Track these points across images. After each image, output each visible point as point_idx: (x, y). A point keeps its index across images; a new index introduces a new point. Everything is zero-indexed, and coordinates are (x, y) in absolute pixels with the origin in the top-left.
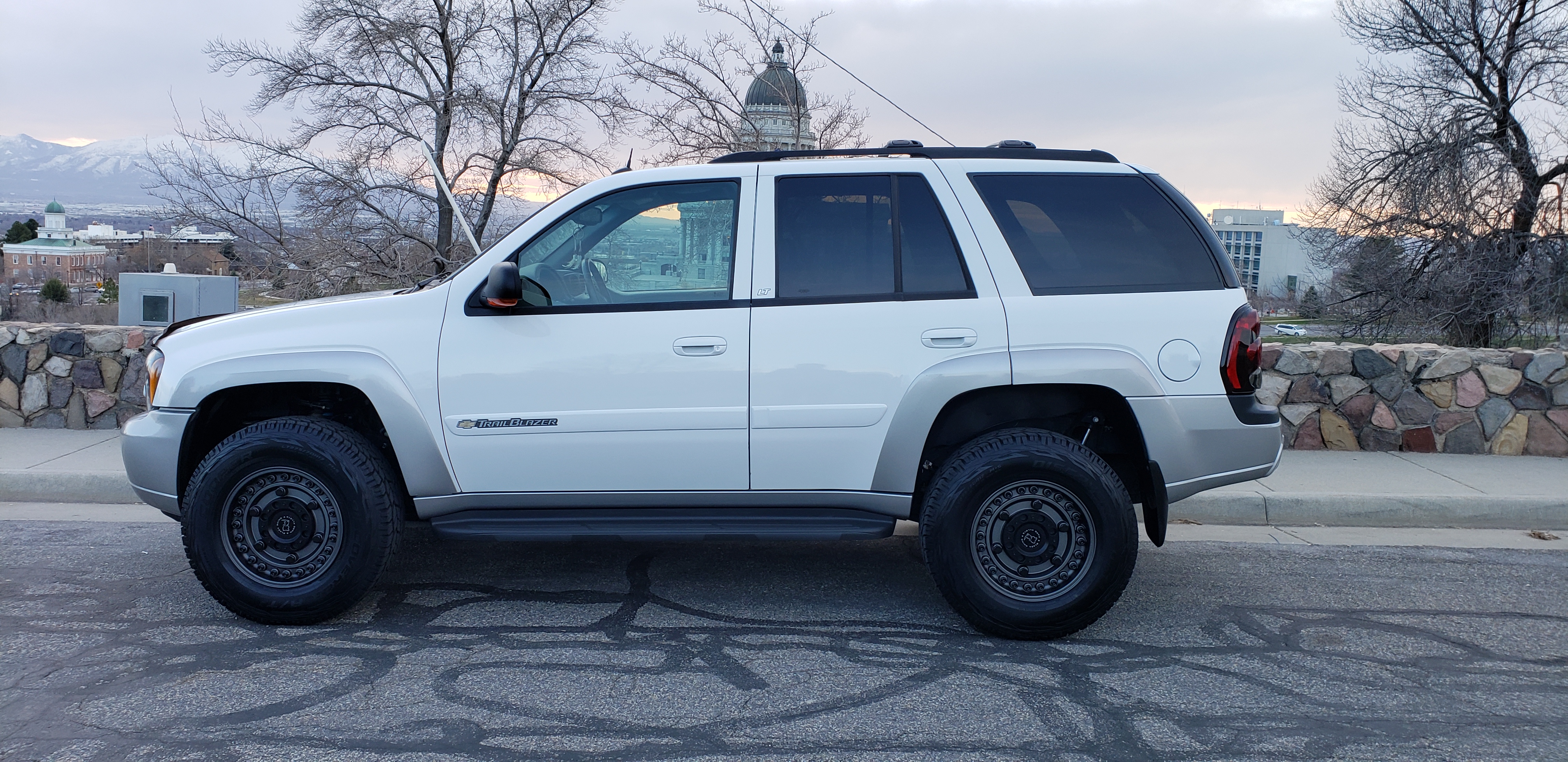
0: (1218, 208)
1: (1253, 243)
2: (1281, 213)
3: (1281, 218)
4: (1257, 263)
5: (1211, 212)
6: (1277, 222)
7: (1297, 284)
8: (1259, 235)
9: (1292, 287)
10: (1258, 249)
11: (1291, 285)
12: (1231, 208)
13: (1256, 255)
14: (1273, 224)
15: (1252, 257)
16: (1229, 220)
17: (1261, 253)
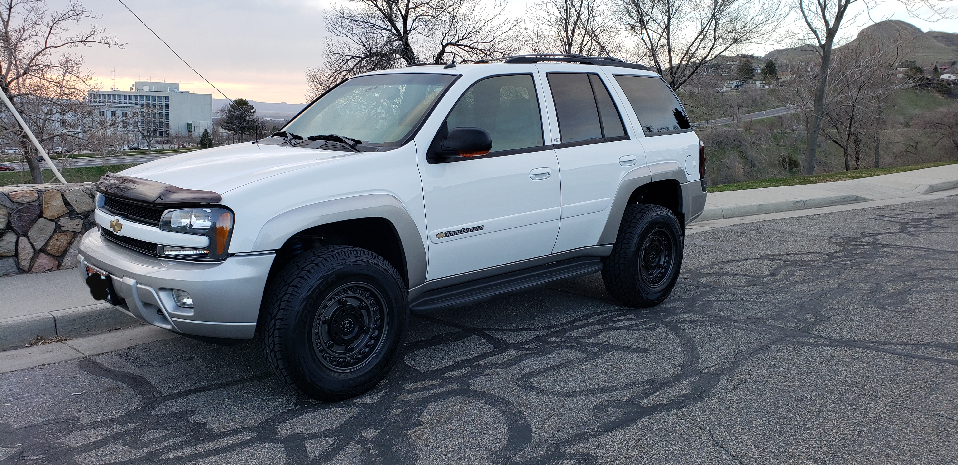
0: (138, 81)
1: (164, 103)
2: (177, 85)
3: (178, 88)
4: (167, 115)
5: (134, 83)
6: (176, 90)
7: (193, 127)
8: (167, 98)
9: (190, 130)
10: (167, 107)
11: (189, 128)
12: (147, 81)
13: (166, 110)
14: (174, 91)
15: (164, 111)
16: (146, 89)
17: (170, 109)
